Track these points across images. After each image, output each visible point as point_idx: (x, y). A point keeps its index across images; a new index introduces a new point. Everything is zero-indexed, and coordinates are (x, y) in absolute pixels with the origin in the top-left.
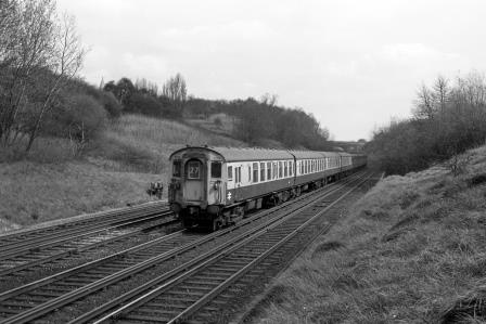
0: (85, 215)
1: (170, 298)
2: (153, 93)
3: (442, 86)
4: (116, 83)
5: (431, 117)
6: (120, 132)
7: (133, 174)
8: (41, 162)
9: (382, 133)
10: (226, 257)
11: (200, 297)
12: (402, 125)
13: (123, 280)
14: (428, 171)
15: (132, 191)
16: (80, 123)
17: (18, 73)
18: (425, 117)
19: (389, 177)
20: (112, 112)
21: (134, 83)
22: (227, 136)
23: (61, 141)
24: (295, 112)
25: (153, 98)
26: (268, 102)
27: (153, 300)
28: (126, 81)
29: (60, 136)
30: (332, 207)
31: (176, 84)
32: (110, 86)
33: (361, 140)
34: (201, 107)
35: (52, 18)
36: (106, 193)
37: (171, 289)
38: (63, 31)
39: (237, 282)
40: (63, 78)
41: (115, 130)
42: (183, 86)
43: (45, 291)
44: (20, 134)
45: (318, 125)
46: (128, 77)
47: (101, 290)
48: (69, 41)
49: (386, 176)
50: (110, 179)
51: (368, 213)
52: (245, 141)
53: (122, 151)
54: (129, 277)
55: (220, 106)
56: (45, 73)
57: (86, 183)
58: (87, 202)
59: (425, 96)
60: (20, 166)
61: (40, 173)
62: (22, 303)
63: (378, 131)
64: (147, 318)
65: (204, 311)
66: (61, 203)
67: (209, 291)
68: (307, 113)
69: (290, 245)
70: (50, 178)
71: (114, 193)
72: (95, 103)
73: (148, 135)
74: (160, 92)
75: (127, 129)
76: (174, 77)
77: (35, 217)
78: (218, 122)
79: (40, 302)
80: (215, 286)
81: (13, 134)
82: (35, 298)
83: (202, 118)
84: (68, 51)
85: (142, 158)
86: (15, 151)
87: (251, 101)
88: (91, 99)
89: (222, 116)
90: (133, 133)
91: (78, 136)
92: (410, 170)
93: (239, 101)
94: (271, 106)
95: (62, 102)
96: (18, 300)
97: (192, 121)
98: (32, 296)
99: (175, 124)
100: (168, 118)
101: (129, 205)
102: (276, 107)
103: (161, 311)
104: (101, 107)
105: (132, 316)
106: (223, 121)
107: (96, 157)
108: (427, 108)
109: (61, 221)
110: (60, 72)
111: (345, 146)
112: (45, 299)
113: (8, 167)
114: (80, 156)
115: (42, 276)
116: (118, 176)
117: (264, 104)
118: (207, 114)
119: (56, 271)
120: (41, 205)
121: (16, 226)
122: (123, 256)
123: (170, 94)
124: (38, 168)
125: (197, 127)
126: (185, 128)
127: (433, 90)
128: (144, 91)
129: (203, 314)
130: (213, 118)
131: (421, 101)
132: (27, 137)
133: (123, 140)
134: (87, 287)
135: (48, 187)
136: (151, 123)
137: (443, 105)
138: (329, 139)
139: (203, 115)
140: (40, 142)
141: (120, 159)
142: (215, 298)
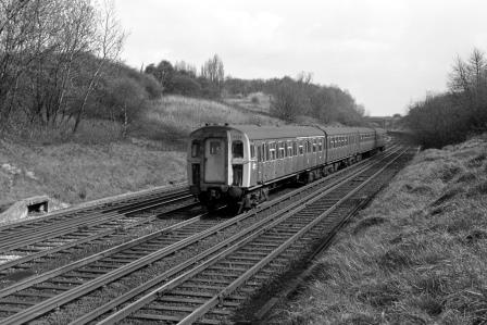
0: (129, 193)
1: (213, 273)
2: (192, 74)
3: (477, 58)
4: (156, 66)
5: (467, 89)
6: (161, 112)
7: (174, 153)
8: (87, 143)
9: (418, 107)
10: (267, 232)
11: (243, 272)
12: (437, 99)
13: (168, 256)
14: (466, 144)
15: (174, 170)
16: (122, 105)
17: (62, 58)
18: (461, 90)
19: (426, 151)
20: (153, 93)
21: (173, 65)
22: (264, 114)
23: (105, 123)
24: (331, 89)
25: (192, 80)
26: (304, 80)
27: (197, 276)
28: (165, 64)
29: (104, 119)
30: (370, 182)
31: (213, 65)
32: (150, 69)
33: (396, 116)
34: (238, 87)
35: (92, 4)
36: (150, 171)
37: (215, 265)
38: (104, 16)
39: (279, 256)
40: (105, 62)
41: (157, 111)
42: (221, 67)
43: (92, 267)
44: (66, 117)
45: (353, 101)
46: (168, 60)
47: (147, 266)
48: (110, 26)
49: (423, 149)
50: (153, 159)
51: (409, 187)
52: (282, 118)
53: (163, 131)
54: (173, 254)
55: (257, 86)
56: (88, 58)
57: (129, 163)
58: (131, 181)
59: (461, 69)
60: (67, 147)
61: (86, 153)
62: (71, 280)
63: (413, 105)
64: (191, 293)
65: (246, 286)
66: (106, 182)
67: (251, 266)
68: (343, 90)
69: (330, 220)
70: (96, 158)
71: (157, 172)
72: (136, 85)
73: (189, 115)
74: (198, 73)
75: (168, 109)
76: (212, 58)
77: (82, 196)
78: (255, 100)
79: (89, 278)
80: (257, 261)
81: (59, 117)
82: (84, 275)
83: (239, 98)
84: (109, 36)
85: (183, 137)
86: (61, 134)
87: (287, 79)
88: (132, 81)
89: (259, 95)
90: (173, 113)
91: (121, 118)
92: (446, 144)
93: (275, 80)
94: (307, 83)
95: (105, 85)
96: (67, 277)
97: (231, 101)
98: (82, 272)
99: (214, 104)
100: (206, 99)
101: (171, 183)
102: (312, 85)
103: (205, 287)
104: (143, 89)
105: (177, 292)
106: (260, 100)
107: (139, 137)
108: (462, 81)
109: (107, 200)
110: (102, 56)
111: (380, 122)
112: (93, 275)
113: (55, 148)
114: (124, 137)
115: (89, 253)
116: (161, 155)
117: (300, 82)
118: (245, 94)
119: (103, 248)
120: (88, 185)
121: (65, 205)
122: (167, 233)
123: (208, 75)
124: (84, 150)
125: (235, 106)
126: (224, 107)
127: (468, 63)
128: (183, 72)
129: (246, 290)
130: (251, 96)
131: (456, 74)
132: (73, 120)
133: (164, 120)
134: (133, 264)
135: (94, 168)
136: (191, 103)
137: (478, 78)
138: (365, 115)
139: (240, 95)
140: (86, 124)
141: (162, 139)
142: (258, 273)
